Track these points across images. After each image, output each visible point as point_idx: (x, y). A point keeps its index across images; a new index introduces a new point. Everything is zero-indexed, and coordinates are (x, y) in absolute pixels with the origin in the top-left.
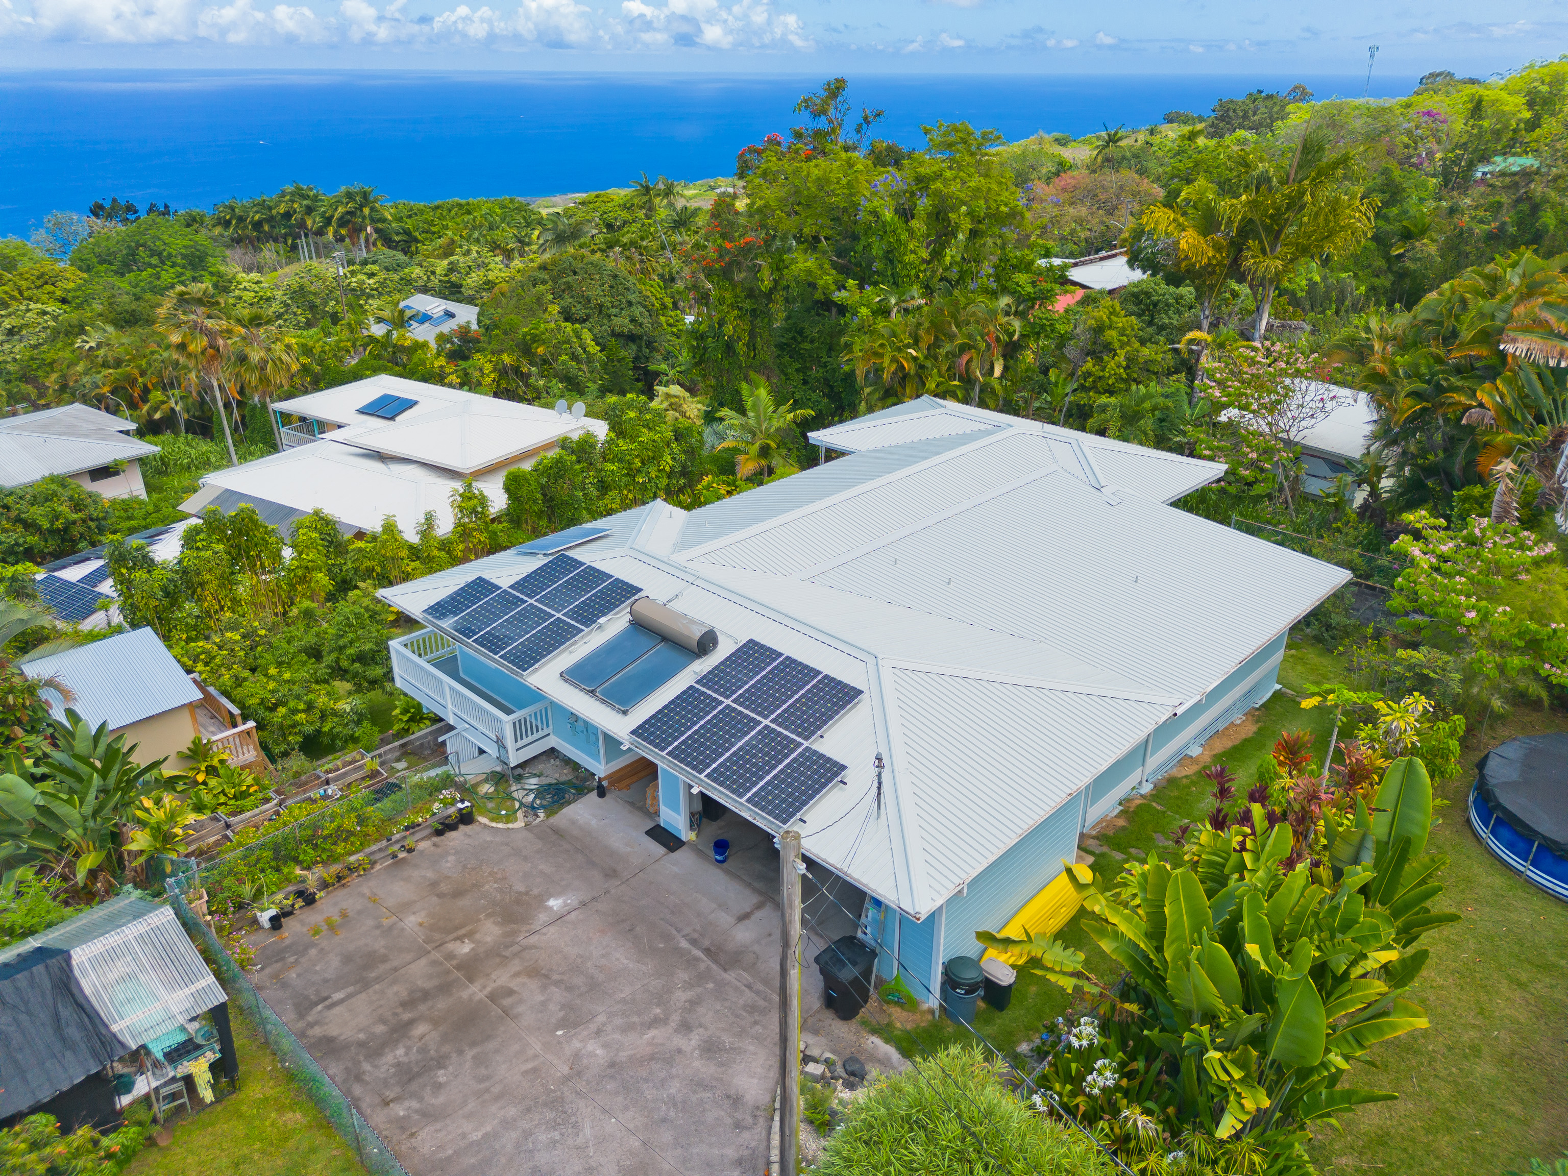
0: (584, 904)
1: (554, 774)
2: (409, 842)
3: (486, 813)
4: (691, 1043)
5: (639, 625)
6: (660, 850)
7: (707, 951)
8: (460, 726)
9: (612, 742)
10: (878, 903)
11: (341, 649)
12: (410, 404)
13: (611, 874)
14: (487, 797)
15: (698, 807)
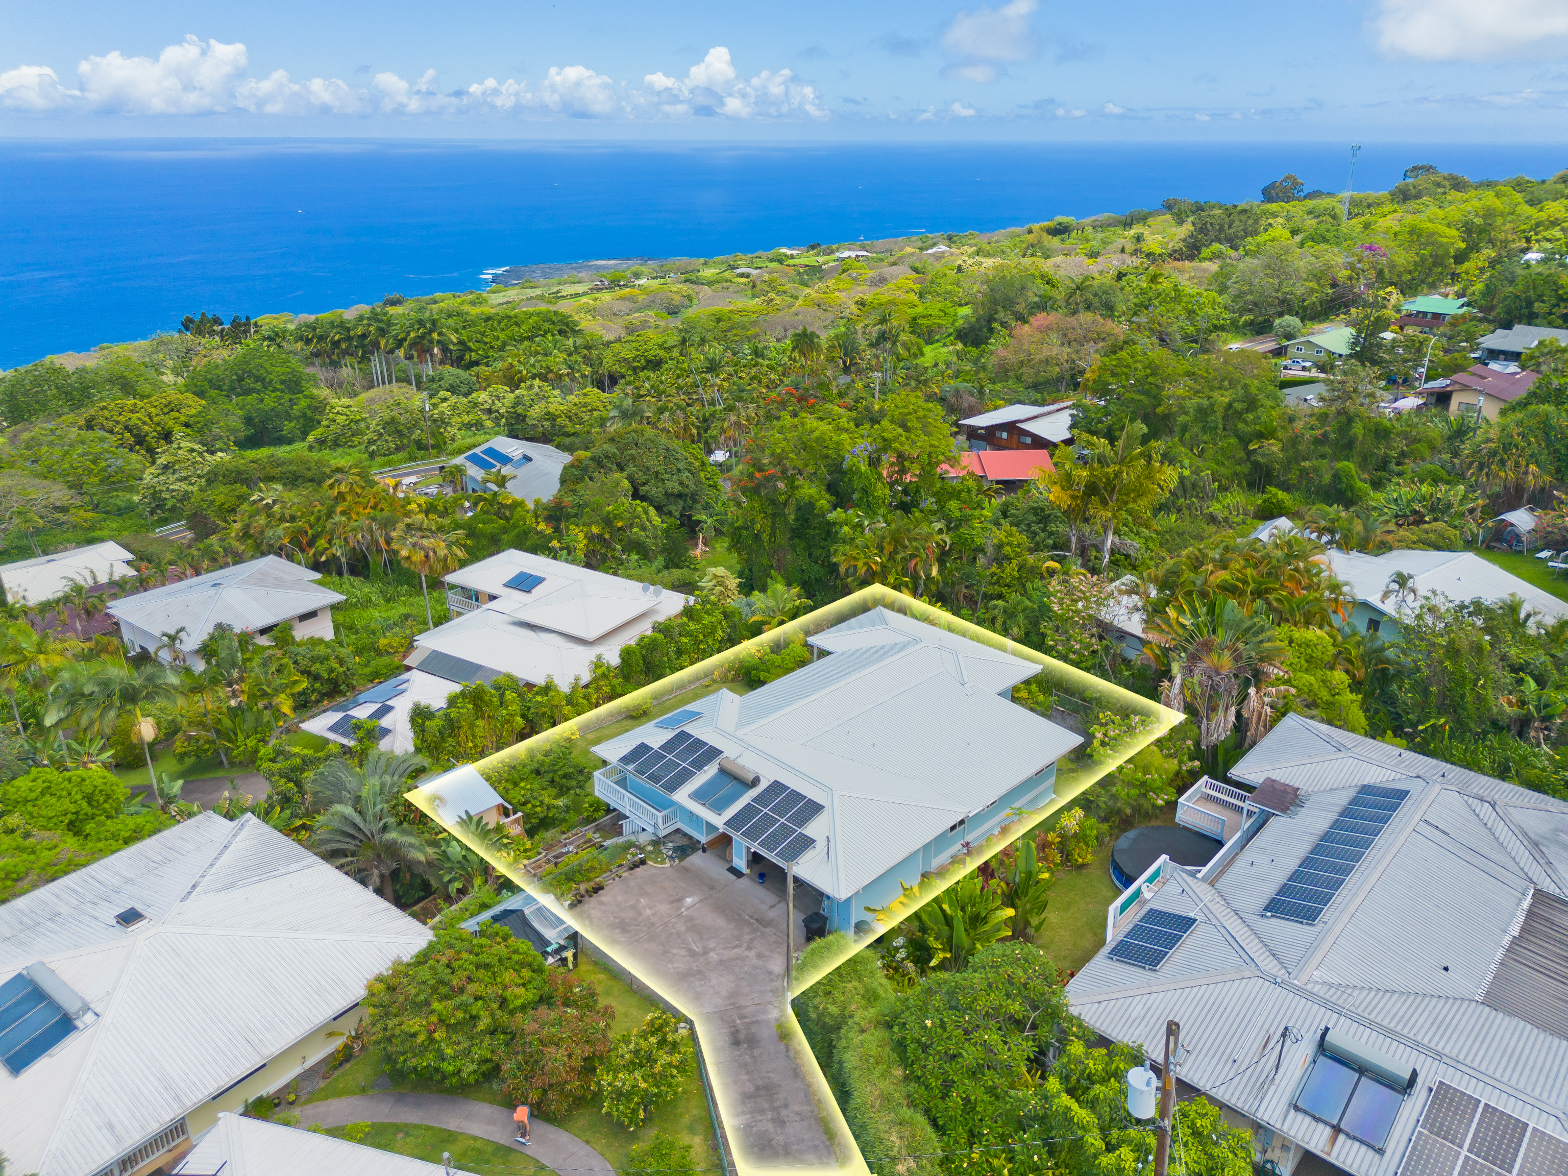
0: (701, 901)
1: (680, 841)
2: (620, 873)
3: (651, 860)
4: (752, 954)
5: (723, 771)
6: (733, 877)
7: (757, 920)
8: (632, 817)
9: (711, 827)
10: (828, 897)
11: (555, 771)
12: (539, 580)
13: (712, 888)
14: (650, 852)
15: (751, 858)
